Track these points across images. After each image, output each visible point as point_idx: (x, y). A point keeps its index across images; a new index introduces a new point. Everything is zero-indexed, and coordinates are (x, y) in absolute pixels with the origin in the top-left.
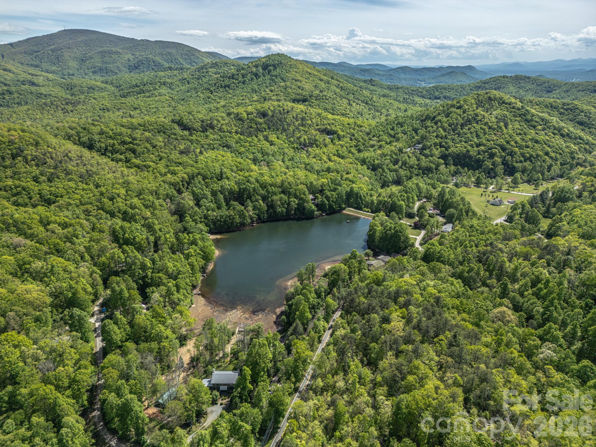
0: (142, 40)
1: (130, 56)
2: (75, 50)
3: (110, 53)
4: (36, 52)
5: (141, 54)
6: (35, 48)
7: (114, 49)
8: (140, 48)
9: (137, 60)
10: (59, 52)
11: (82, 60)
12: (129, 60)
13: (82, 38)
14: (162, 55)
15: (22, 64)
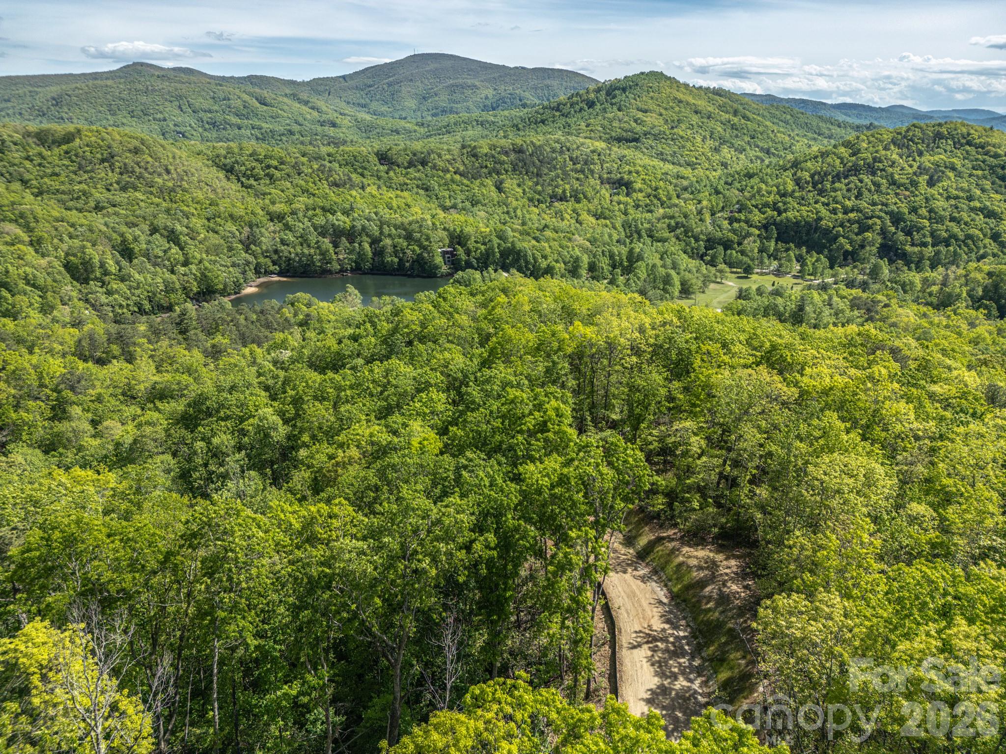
0: (516, 68)
1: (490, 92)
2: (419, 84)
3: (463, 87)
4: (370, 86)
5: (505, 89)
6: (370, 82)
7: (469, 82)
8: (507, 80)
9: (497, 97)
10: (396, 87)
11: (424, 98)
12: (487, 98)
13: (432, 66)
14: (536, 89)
15: (348, 103)
